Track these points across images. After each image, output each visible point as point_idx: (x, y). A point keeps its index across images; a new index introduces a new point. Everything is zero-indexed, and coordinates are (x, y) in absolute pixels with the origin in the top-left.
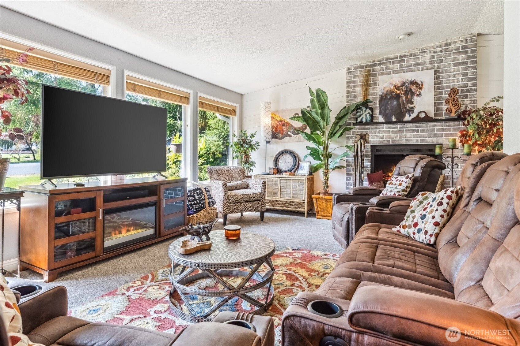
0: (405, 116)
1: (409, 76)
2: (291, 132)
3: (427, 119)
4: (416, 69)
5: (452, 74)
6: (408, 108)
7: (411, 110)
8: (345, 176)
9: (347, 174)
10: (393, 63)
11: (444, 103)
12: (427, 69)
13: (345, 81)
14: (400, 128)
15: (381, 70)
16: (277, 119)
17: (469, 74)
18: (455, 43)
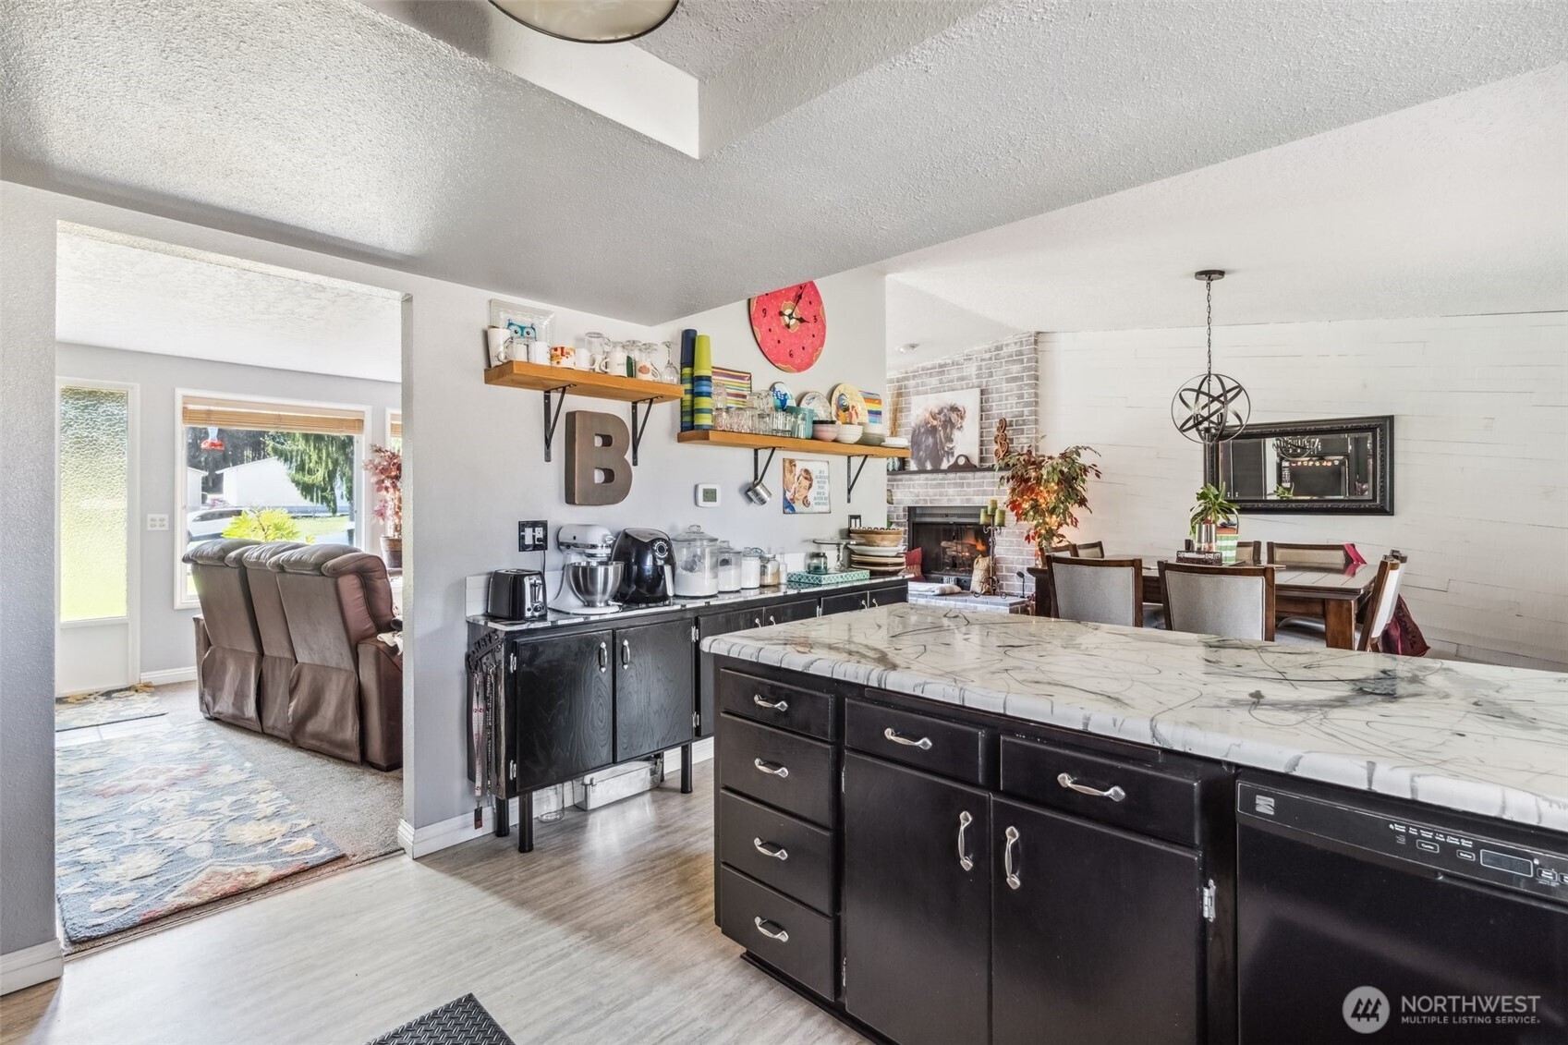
0: (942, 460)
1: (949, 398)
3: (969, 467)
4: (959, 387)
5: (1004, 394)
6: (946, 449)
7: (950, 453)
10: (931, 376)
11: (992, 442)
12: (972, 387)
15: (915, 387)
17: (1026, 396)
18: (1007, 345)
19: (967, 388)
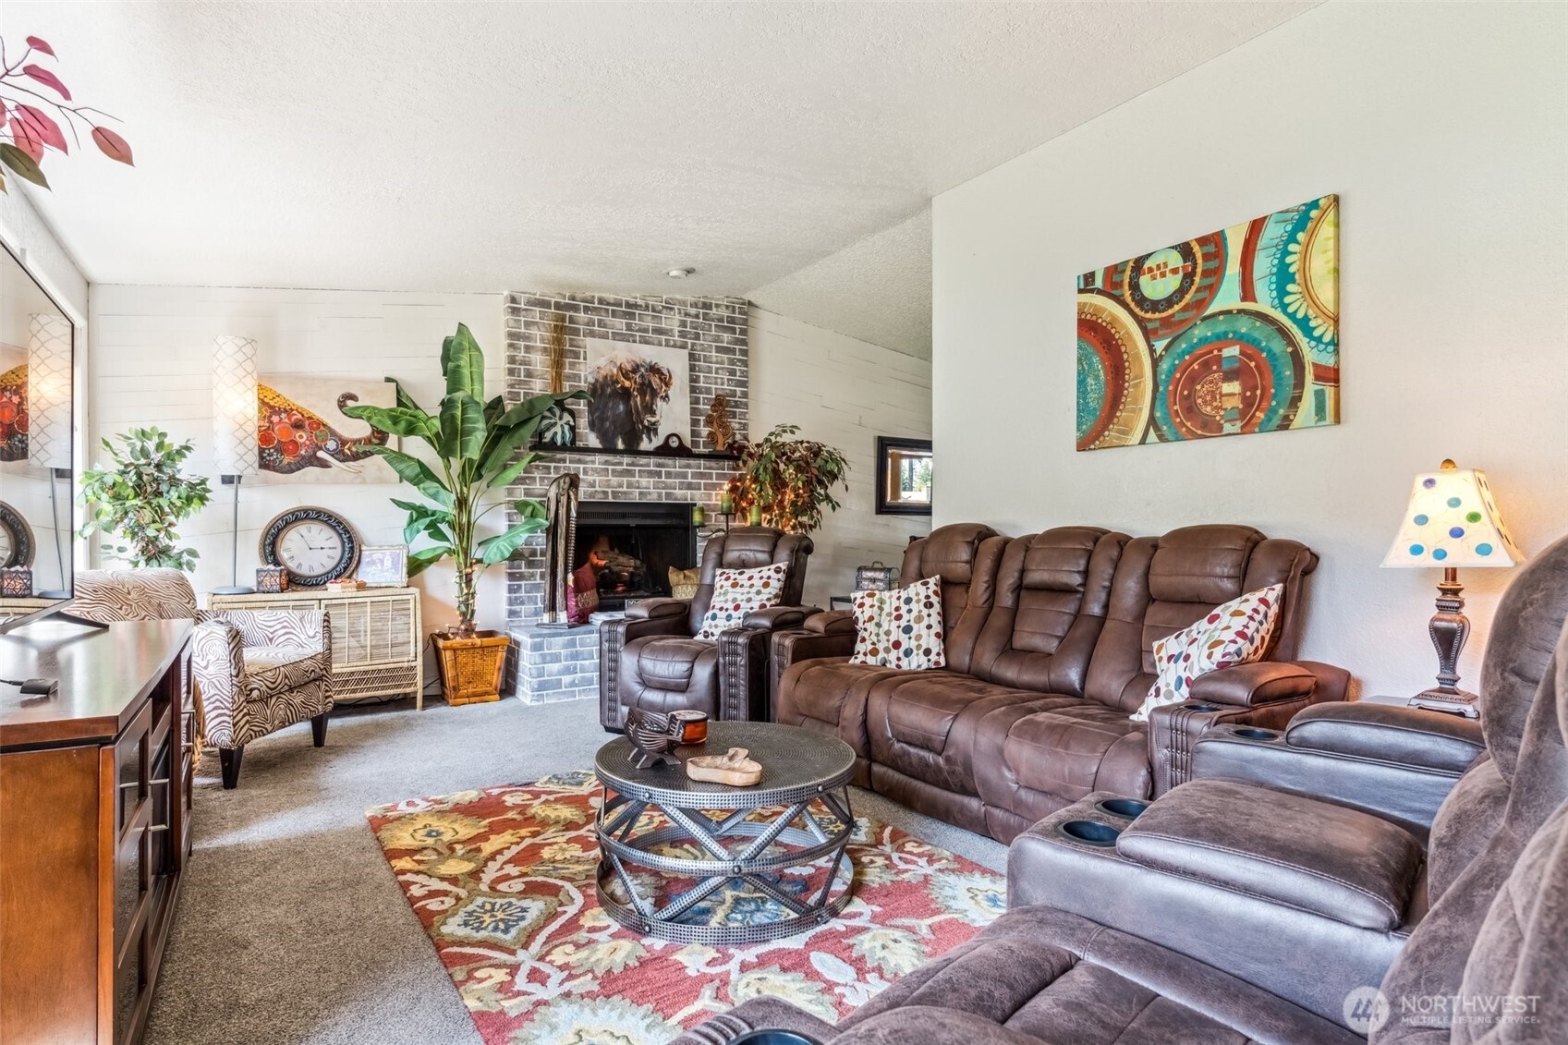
0: (642, 439)
2: (327, 451)
3: (683, 452)
4: (656, 342)
5: (714, 366)
6: (646, 423)
7: (652, 429)
8: (505, 582)
9: (512, 576)
10: (614, 314)
11: (702, 423)
12: (674, 346)
13: (503, 330)
14: (627, 465)
15: (588, 324)
16: (272, 403)
17: (738, 373)
18: (717, 306)
19: (667, 345)
